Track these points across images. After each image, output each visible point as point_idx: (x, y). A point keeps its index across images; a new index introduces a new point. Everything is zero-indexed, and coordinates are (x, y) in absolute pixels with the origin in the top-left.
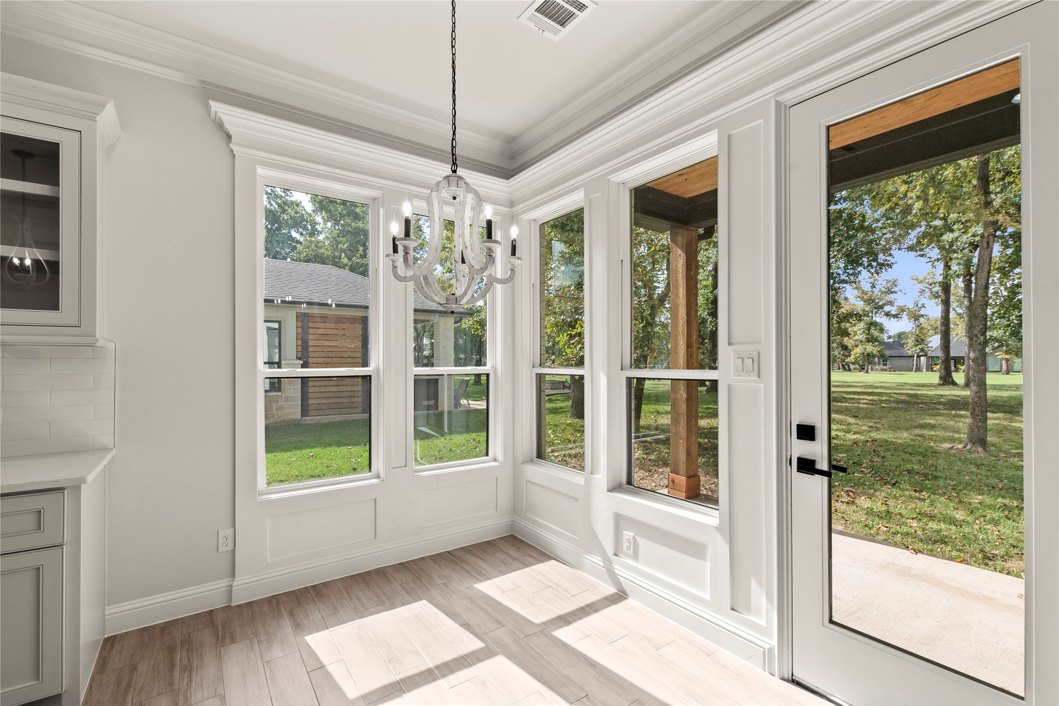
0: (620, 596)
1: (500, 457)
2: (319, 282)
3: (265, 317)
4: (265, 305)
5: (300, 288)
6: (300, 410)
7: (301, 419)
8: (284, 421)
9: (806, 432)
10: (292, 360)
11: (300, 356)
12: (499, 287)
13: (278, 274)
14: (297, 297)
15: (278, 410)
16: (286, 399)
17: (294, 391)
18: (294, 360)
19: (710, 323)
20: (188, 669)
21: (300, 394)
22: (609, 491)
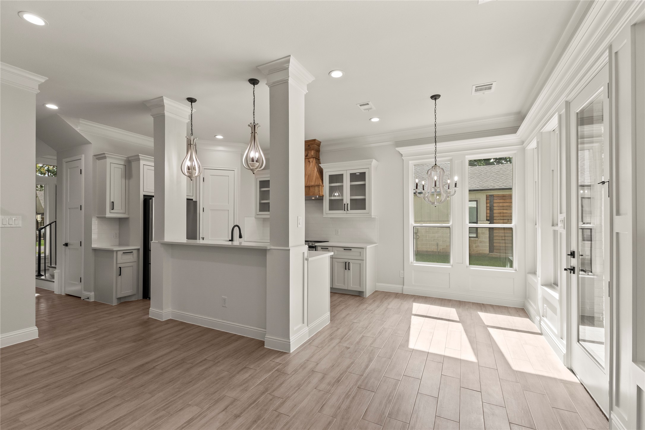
0: (541, 334)
1: (516, 269)
2: (503, 176)
3: (469, 199)
4: (469, 193)
5: (490, 181)
6: (488, 249)
7: (489, 254)
8: (480, 254)
9: (572, 254)
10: (483, 221)
11: (488, 218)
13: (479, 174)
14: (486, 187)
15: (476, 247)
16: (481, 242)
17: (485, 237)
18: (485, 221)
20: (386, 299)
21: (488, 240)
22: (541, 285)
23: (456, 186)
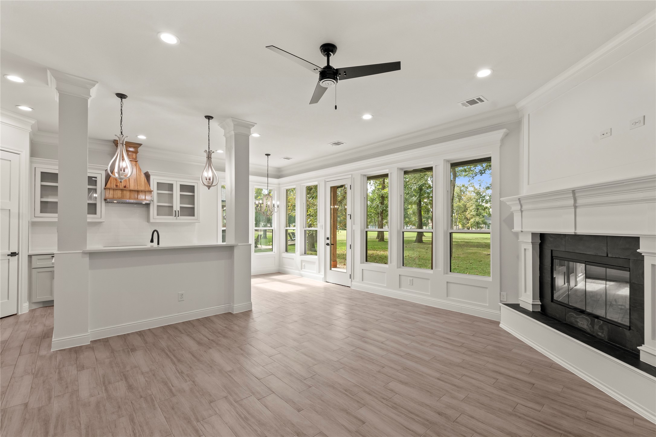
1: (276, 252)
9: (328, 239)
12: (276, 213)
19: (380, 207)
22: (300, 255)
23: (278, 207)
